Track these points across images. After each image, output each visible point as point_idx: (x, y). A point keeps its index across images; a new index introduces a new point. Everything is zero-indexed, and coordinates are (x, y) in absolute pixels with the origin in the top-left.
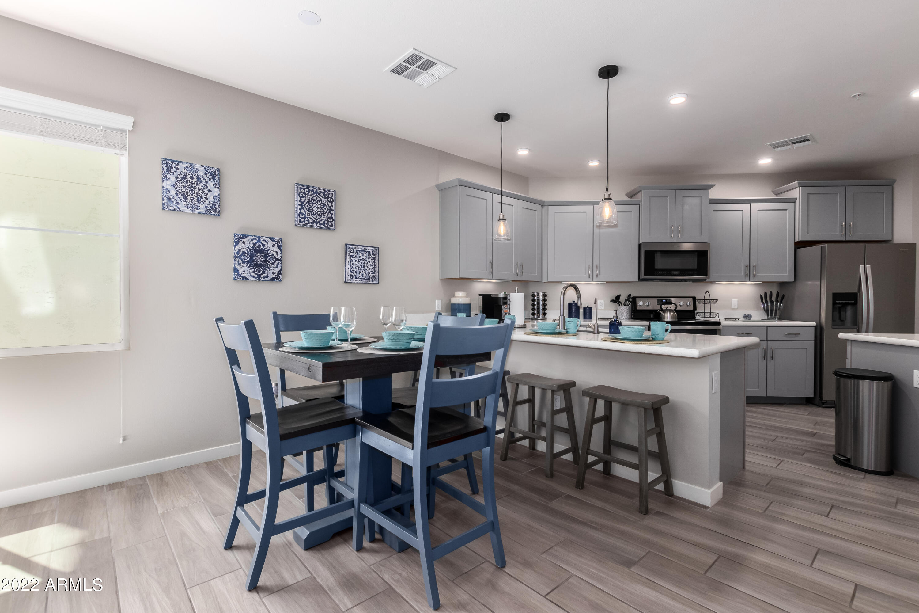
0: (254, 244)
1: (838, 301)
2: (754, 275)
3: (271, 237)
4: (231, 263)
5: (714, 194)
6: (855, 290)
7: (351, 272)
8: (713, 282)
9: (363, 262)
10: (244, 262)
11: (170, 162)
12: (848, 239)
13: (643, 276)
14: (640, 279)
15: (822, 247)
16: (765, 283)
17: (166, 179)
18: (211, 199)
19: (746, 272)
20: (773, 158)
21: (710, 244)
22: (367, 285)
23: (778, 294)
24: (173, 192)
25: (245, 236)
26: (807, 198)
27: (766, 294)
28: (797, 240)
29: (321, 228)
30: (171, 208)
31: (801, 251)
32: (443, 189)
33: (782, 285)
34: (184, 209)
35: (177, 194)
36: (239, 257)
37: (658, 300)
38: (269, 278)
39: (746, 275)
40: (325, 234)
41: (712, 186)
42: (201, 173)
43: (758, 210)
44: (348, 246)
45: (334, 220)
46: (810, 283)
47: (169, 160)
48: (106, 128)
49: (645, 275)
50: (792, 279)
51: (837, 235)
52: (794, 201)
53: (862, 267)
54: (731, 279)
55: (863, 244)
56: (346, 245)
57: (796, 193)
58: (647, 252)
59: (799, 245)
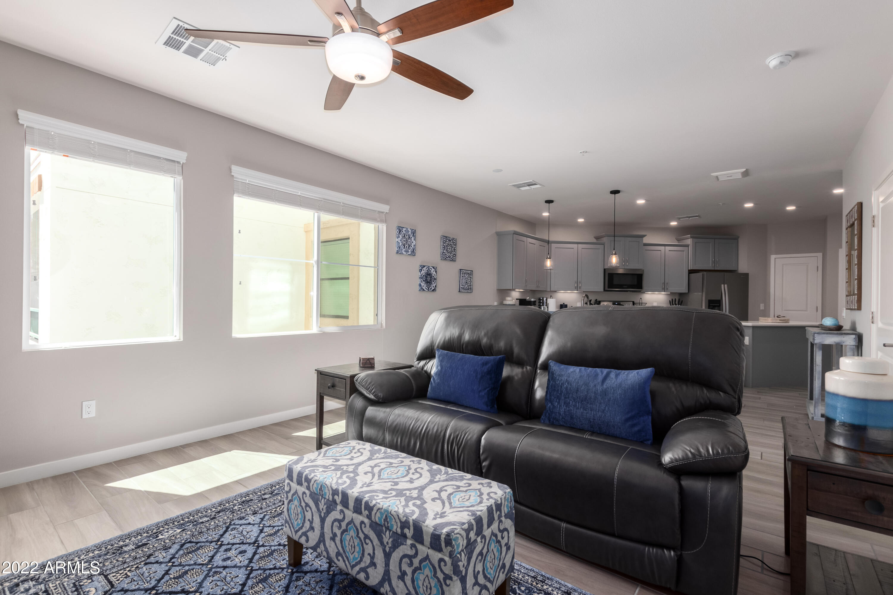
0: (427, 270)
1: (711, 305)
2: (667, 289)
3: (433, 266)
4: (418, 281)
5: (646, 240)
6: (719, 299)
7: (462, 285)
8: (644, 293)
9: (467, 279)
10: (423, 281)
11: (400, 228)
12: (716, 269)
13: (607, 289)
14: (605, 290)
15: (703, 274)
16: (672, 294)
17: (399, 237)
18: (413, 246)
19: (662, 287)
20: (677, 222)
21: (644, 270)
22: (468, 293)
23: (679, 300)
24: (401, 244)
25: (424, 266)
26: (695, 245)
27: (672, 300)
28: (689, 269)
29: (451, 260)
30: (400, 252)
31: (692, 275)
32: (500, 235)
33: (681, 294)
34: (404, 253)
35: (402, 245)
36: (422, 278)
37: (613, 303)
38: (432, 290)
39: (663, 289)
40: (452, 263)
41: (645, 236)
42: (410, 233)
43: (669, 251)
44: (461, 270)
45: (456, 255)
46: (696, 293)
47: (400, 227)
48: (379, 212)
49: (608, 288)
50: (687, 292)
51: (710, 266)
52: (688, 246)
53: (722, 285)
54: (653, 291)
55: (723, 273)
56: (460, 270)
57: (689, 242)
58: (609, 274)
59: (691, 272)
